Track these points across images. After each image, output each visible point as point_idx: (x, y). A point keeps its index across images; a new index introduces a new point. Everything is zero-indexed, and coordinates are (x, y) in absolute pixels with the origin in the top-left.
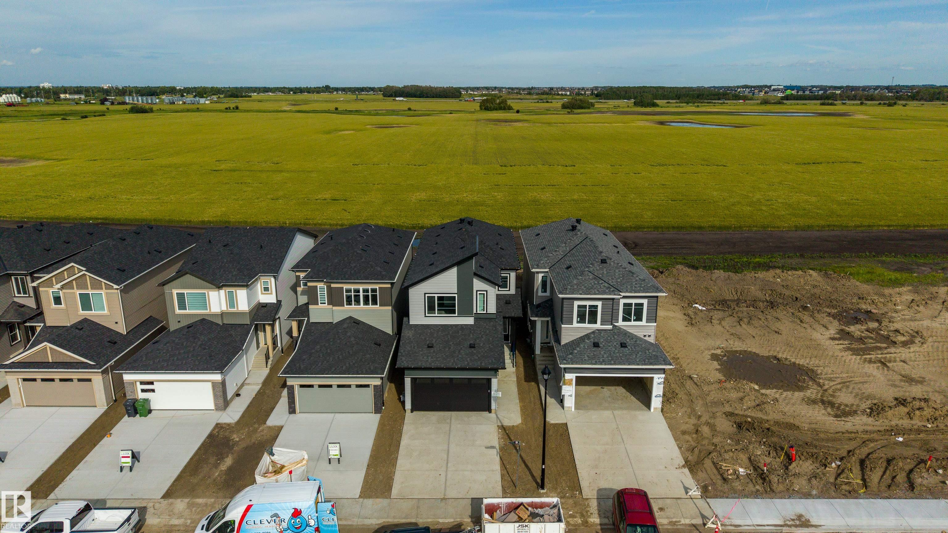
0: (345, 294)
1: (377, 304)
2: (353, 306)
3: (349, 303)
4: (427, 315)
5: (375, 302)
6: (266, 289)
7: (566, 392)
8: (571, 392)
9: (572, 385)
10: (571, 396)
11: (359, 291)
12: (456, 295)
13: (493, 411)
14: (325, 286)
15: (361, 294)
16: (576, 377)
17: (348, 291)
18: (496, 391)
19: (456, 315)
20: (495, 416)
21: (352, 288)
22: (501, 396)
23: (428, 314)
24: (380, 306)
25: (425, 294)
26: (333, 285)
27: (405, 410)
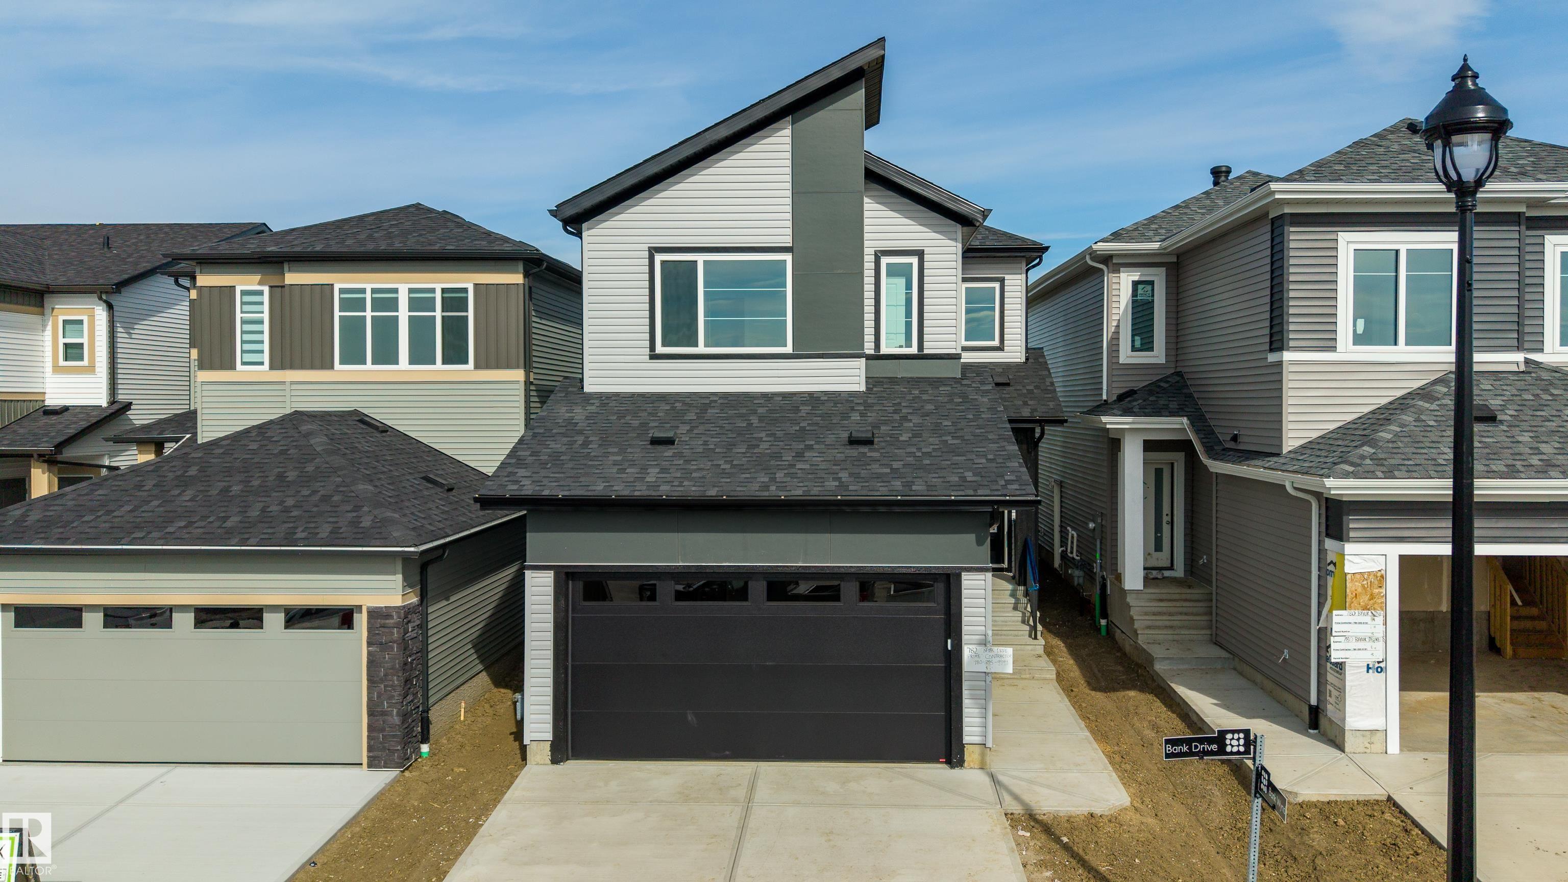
0: (337, 314)
1: (466, 362)
2: (369, 366)
3: (354, 355)
4: (660, 349)
5: (454, 354)
6: (73, 351)
7: (1353, 645)
8: (1381, 644)
9: (1384, 607)
10: (1380, 670)
11: (393, 304)
12: (788, 258)
13: (971, 755)
14: (266, 289)
15: (403, 314)
16: (1405, 561)
17: (354, 302)
18: (984, 643)
19: (789, 349)
20: (986, 780)
21: (369, 287)
22: (1010, 669)
23: (664, 344)
24: (477, 366)
25: (653, 251)
26: (293, 278)
27: (523, 749)
